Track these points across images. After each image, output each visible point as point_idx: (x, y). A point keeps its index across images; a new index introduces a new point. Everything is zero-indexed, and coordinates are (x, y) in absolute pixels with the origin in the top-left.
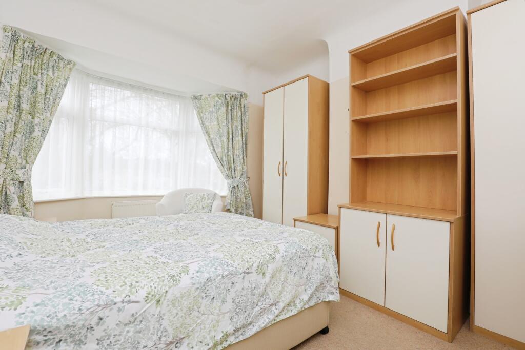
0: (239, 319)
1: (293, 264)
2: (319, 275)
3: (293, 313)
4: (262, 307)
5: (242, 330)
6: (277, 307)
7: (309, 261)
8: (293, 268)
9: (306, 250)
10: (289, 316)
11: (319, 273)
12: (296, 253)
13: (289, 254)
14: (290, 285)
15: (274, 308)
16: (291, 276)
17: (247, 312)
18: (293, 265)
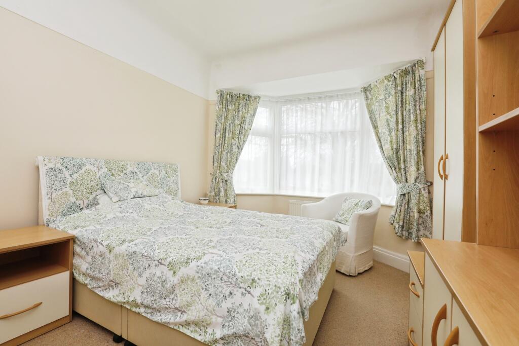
0: (147, 298)
1: (210, 282)
2: (246, 321)
3: (199, 338)
4: (168, 303)
5: (151, 310)
6: (182, 316)
7: (238, 293)
8: (210, 286)
9: (234, 275)
10: (192, 336)
11: (247, 318)
12: (216, 271)
13: (208, 268)
14: (201, 304)
15: (179, 314)
16: (204, 294)
17: (155, 298)
18: (211, 284)
